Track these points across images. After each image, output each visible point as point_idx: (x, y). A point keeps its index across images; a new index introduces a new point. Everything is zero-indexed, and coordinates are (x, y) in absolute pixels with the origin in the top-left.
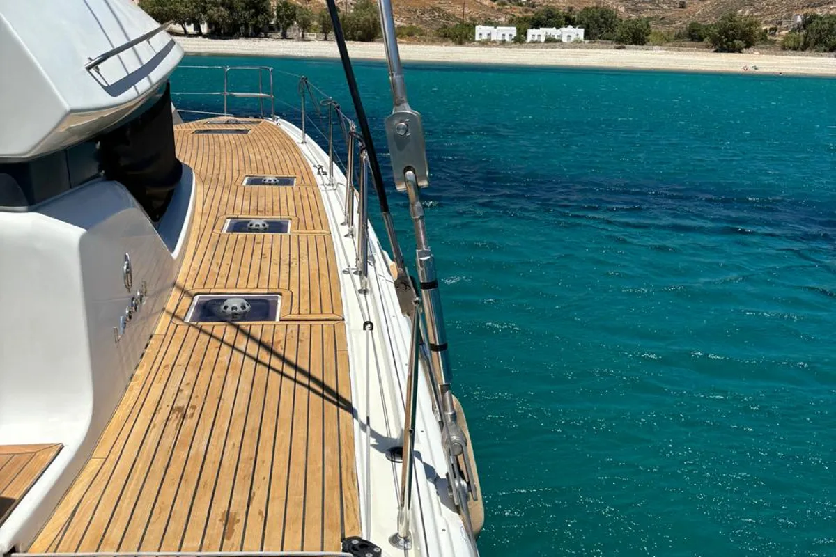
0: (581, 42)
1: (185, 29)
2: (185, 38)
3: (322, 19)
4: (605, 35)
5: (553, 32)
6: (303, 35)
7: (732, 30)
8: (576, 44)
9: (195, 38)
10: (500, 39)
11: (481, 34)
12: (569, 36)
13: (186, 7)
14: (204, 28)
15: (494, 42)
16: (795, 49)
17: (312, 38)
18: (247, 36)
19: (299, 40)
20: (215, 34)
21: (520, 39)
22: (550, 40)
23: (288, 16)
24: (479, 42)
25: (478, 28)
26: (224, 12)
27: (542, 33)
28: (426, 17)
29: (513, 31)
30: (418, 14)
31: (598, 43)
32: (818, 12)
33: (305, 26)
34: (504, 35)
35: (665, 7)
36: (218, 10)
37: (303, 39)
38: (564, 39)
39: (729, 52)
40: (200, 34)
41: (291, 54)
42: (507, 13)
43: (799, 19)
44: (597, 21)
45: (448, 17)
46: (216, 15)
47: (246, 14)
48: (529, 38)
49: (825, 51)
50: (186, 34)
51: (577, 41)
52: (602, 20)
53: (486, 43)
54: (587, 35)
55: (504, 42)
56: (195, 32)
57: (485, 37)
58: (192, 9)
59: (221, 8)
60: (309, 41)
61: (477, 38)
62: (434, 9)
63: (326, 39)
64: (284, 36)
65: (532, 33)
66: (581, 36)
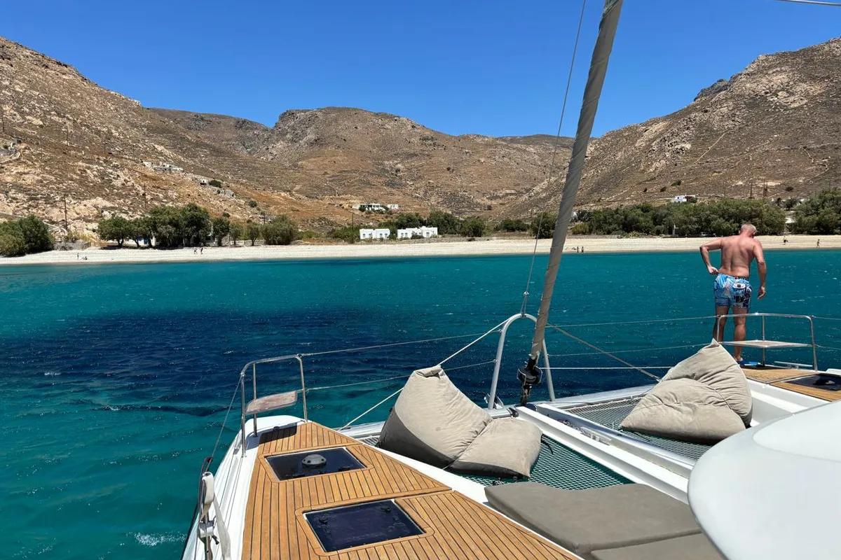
0: (436, 237)
1: (137, 243)
2: (138, 250)
3: (250, 230)
4: (449, 230)
5: (417, 231)
6: (235, 243)
7: (547, 223)
8: (433, 239)
9: (147, 250)
10: (379, 237)
11: (364, 235)
12: (428, 233)
13: (139, 226)
14: (153, 242)
15: (375, 240)
16: (584, 233)
17: (241, 244)
18: (189, 245)
19: (231, 246)
20: (164, 244)
21: (393, 237)
22: (415, 237)
23: (222, 230)
24: (364, 240)
25: (361, 230)
26: (171, 229)
27: (409, 232)
28: (316, 224)
29: (387, 231)
30: (310, 222)
31: (448, 237)
32: (583, 208)
33: (236, 236)
34: (381, 234)
35: (478, 210)
36: (166, 228)
37: (235, 245)
38: (425, 235)
39: (546, 238)
40: (150, 246)
41: (230, 257)
42: (373, 219)
43: (575, 214)
44: (443, 222)
45: (332, 224)
46: (164, 232)
47: (189, 230)
48: (399, 236)
49: (604, 234)
50: (138, 247)
51: (434, 237)
52: (446, 222)
53: (370, 241)
54: (439, 233)
55: (382, 239)
56: (146, 245)
57: (367, 237)
58: (144, 228)
59: (168, 226)
60: (240, 246)
61: (362, 237)
62: (320, 219)
63: (253, 245)
64: (220, 245)
65: (401, 232)
66: (436, 233)
